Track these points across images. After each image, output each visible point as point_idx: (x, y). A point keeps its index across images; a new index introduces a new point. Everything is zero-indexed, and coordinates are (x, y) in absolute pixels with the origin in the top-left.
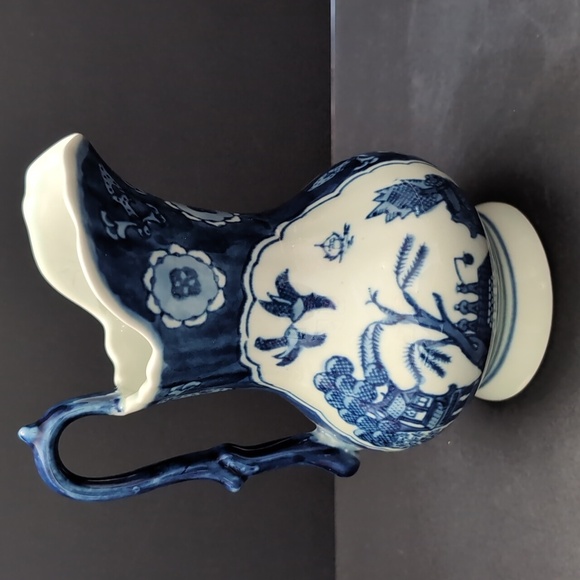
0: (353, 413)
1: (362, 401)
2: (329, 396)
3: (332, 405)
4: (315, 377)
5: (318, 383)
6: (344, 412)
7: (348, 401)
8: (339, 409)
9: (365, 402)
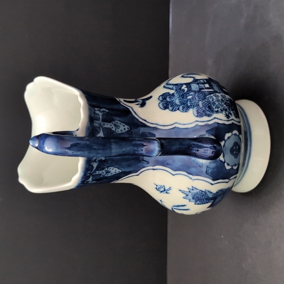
0: (184, 104)
1: (181, 96)
2: (171, 108)
3: (175, 110)
4: (159, 106)
5: (162, 107)
6: (181, 108)
7: (177, 102)
8: (178, 109)
9: (183, 95)
